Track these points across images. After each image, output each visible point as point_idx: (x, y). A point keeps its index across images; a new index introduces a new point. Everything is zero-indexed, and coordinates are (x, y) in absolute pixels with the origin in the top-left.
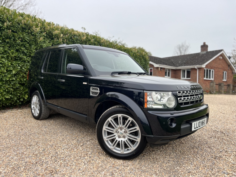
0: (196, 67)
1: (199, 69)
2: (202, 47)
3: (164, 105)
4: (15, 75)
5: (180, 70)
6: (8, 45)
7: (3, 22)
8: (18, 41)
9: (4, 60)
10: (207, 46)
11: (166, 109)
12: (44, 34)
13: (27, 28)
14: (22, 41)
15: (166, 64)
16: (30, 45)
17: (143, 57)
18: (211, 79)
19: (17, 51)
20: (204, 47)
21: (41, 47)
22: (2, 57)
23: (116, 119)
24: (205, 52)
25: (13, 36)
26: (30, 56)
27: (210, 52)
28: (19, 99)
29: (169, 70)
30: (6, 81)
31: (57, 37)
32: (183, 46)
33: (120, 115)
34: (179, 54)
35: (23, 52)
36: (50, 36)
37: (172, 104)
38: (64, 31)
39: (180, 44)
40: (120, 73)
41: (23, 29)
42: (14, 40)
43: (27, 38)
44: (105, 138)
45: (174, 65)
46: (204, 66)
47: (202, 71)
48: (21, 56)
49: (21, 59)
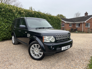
0: (82, 22)
1: (84, 23)
2: (85, 14)
3: (50, 41)
4: (7, 28)
5: (76, 24)
6: (4, 17)
7: (1, 9)
8: (8, 16)
9: (2, 23)
10: (87, 13)
11: (51, 42)
12: (17, 12)
13: (10, 11)
14: (9, 16)
15: (70, 21)
16: (12, 17)
17: (58, 19)
18: (89, 27)
19: (7, 19)
20: (86, 14)
21: (17, 17)
22: (2, 22)
23: (35, 46)
24: (86, 16)
25: (6, 14)
26: (12, 21)
27: (89, 16)
28: (9, 37)
29: (71, 24)
30: (4, 31)
31: (23, 13)
32: (78, 13)
33: (36, 45)
34: (76, 17)
35: (10, 20)
36: (20, 13)
37: (54, 41)
38: (25, 11)
39: (77, 13)
40: (40, 28)
41: (9, 11)
42: (6, 15)
43: (11, 14)
44: (31, 52)
45: (73, 22)
46: (85, 22)
47: (85, 24)
48: (9, 21)
49: (9, 22)
